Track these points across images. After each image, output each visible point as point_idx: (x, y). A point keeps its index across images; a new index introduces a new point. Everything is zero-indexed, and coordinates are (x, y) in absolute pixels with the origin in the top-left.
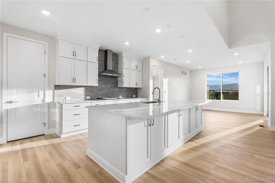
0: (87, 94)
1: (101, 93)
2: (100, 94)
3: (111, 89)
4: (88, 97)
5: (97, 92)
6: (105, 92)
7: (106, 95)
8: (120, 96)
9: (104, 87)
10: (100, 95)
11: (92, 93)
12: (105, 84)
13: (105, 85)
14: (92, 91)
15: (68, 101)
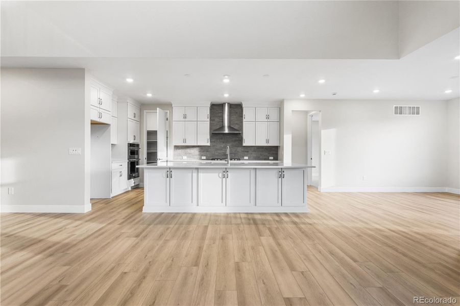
0: (202, 153)
1: (219, 153)
4: (204, 157)
5: (213, 152)
8: (246, 158)
9: (222, 146)
10: (218, 155)
12: (223, 142)
14: (207, 151)
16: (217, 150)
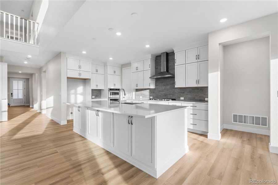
0: (150, 94)
2: (160, 95)
3: (170, 90)
4: (152, 97)
5: (157, 93)
6: (164, 93)
7: (166, 96)
8: (182, 98)
9: (163, 88)
11: (154, 94)
12: (164, 85)
13: (165, 87)
14: (154, 93)
15: (141, 99)
16: (160, 91)
